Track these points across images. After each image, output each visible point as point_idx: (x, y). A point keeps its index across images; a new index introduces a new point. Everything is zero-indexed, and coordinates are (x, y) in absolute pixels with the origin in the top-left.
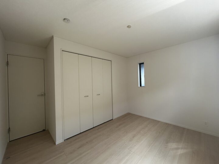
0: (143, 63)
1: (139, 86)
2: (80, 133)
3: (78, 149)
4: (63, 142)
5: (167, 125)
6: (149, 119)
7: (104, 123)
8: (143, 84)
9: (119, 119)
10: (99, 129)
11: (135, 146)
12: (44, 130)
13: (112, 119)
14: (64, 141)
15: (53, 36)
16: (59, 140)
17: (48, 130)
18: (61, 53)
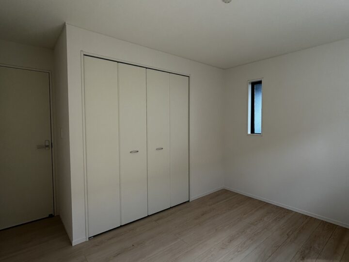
0: (260, 82)
1: (249, 132)
2: (121, 226)
3: (115, 256)
4: (86, 242)
5: (307, 220)
6: (267, 204)
7: (171, 208)
8: (258, 128)
9: (202, 201)
10: (158, 219)
11: (232, 259)
12: (51, 216)
13: (189, 201)
14: (88, 240)
15: (65, 23)
16: (79, 236)
17: (59, 216)
18: (82, 59)
